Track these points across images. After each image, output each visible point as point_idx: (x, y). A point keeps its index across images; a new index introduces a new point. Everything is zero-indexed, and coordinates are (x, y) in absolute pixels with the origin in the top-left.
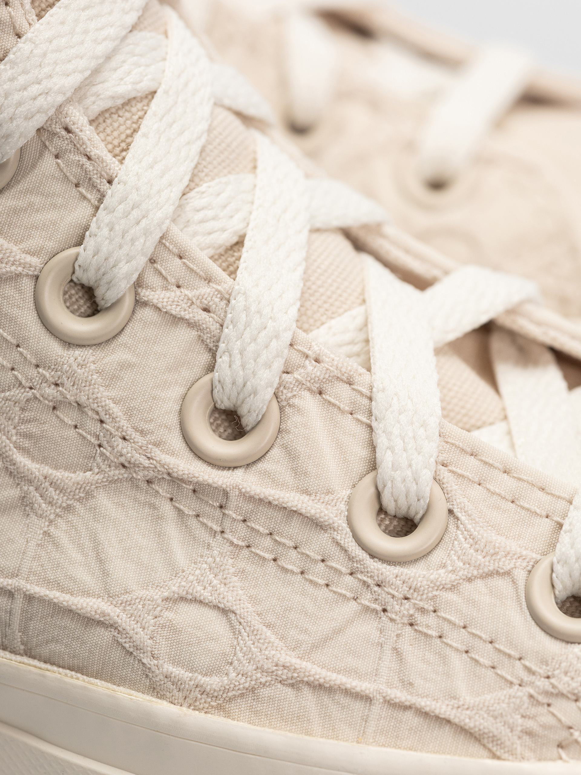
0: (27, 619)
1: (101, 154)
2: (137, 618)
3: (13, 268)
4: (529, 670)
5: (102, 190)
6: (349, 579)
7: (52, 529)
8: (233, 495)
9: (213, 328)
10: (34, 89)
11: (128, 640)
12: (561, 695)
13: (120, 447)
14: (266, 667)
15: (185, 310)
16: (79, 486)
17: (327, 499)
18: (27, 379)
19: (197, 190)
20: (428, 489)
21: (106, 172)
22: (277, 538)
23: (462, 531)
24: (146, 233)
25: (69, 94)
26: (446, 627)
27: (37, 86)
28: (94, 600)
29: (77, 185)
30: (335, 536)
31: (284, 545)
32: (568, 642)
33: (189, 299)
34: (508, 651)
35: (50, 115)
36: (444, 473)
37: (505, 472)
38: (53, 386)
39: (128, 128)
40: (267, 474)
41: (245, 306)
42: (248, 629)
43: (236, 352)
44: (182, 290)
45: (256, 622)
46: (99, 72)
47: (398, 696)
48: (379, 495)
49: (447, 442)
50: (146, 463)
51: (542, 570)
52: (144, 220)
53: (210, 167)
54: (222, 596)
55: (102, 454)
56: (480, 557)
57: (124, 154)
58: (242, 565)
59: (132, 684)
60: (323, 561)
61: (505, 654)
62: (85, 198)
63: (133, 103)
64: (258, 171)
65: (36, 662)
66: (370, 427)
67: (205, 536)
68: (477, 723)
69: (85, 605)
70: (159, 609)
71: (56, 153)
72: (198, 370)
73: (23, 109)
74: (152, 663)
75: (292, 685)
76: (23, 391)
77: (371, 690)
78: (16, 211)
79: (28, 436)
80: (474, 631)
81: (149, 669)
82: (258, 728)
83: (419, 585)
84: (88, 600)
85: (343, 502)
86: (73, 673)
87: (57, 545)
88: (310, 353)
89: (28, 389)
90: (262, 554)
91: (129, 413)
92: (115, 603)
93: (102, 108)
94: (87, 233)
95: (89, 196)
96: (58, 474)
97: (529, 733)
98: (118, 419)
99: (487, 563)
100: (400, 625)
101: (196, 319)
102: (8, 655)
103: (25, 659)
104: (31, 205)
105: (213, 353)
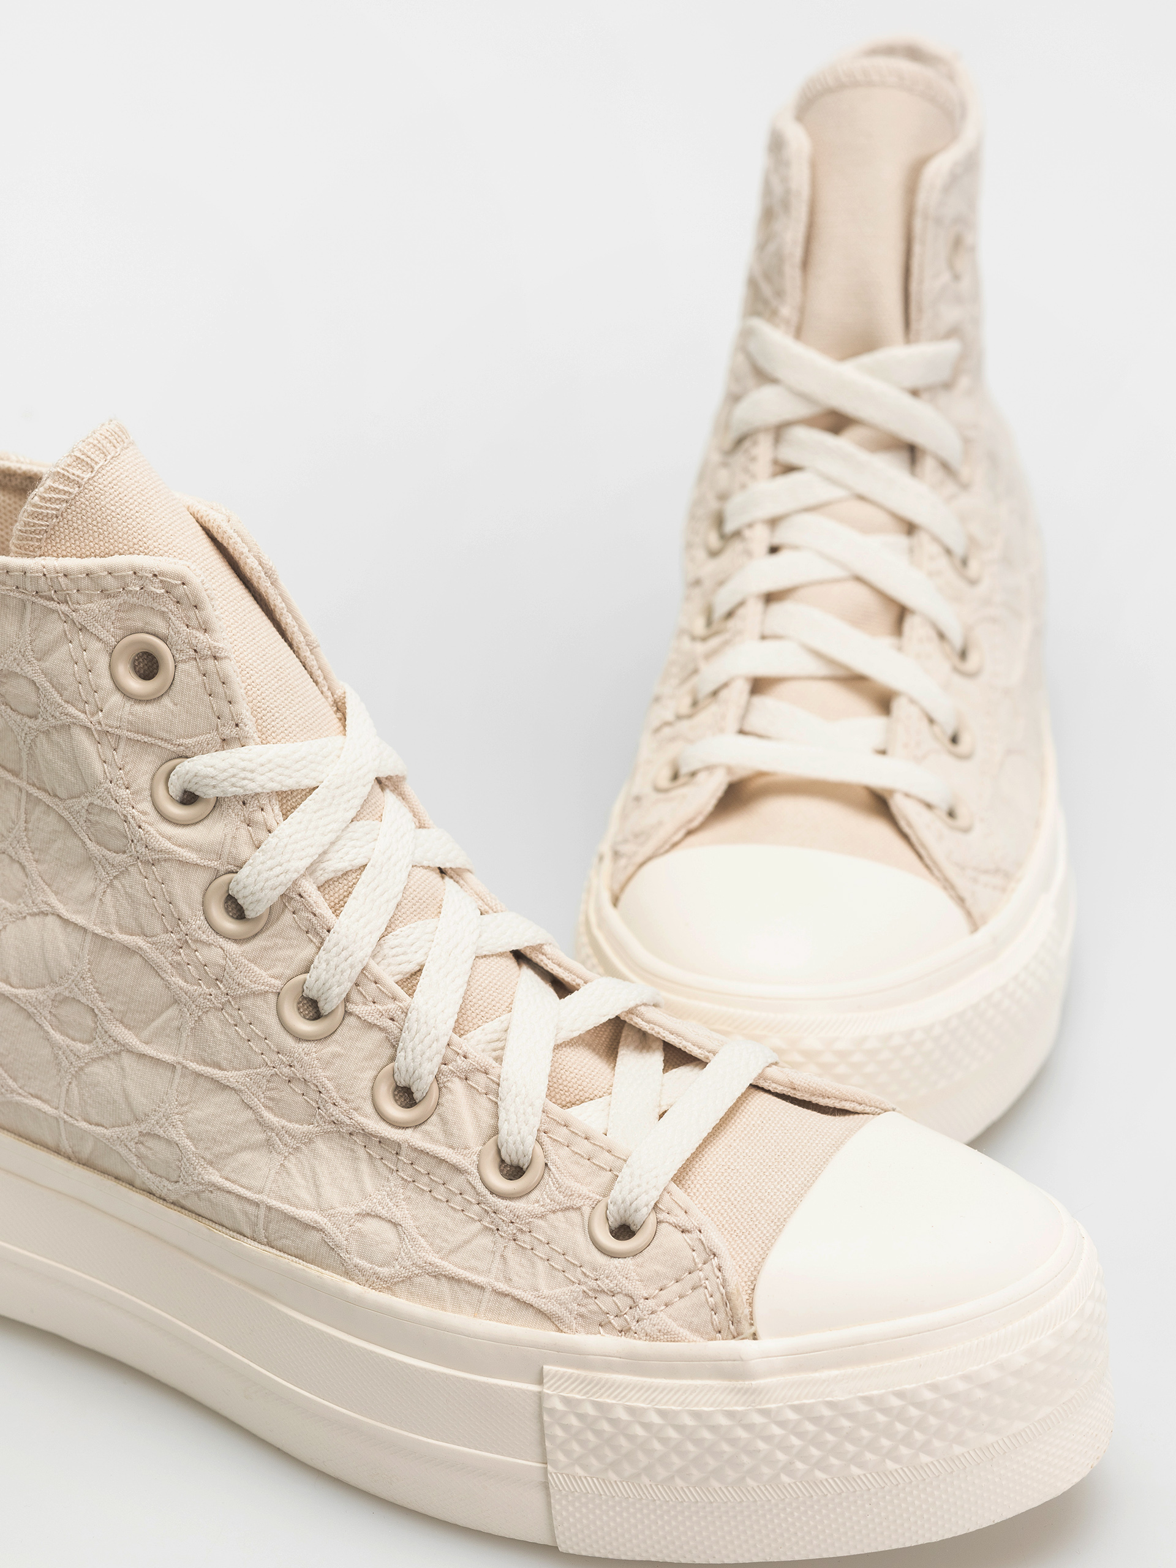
0: (268, 1222)
1: (322, 913)
2: (338, 1226)
3: (263, 987)
4: (585, 1274)
5: (323, 937)
6: (476, 1207)
7: (286, 1163)
8: (404, 1146)
9: (396, 1032)
10: (278, 870)
11: (331, 1240)
12: (603, 1291)
13: (331, 1110)
14: (418, 1263)
15: (377, 1019)
16: (305, 1135)
17: (465, 1153)
18: (271, 1062)
19: (393, 933)
20: (531, 1149)
21: (326, 924)
22: (432, 1177)
23: (551, 1178)
24: (352, 966)
25: (302, 872)
26: (536, 1242)
27: (279, 868)
28: (311, 1212)
29: (307, 932)
30: (468, 1178)
31: (436, 1182)
32: (612, 1257)
33: (380, 1012)
34: (573, 1261)
35: (288, 886)
36: (544, 1138)
37: (586, 1138)
38: (288, 1067)
39: (345, 891)
40: (427, 1134)
41: (417, 1018)
42: (409, 1237)
43: (409, 1050)
44: (376, 1005)
45: (415, 1233)
46: (326, 853)
47: (501, 1287)
48: (499, 1151)
49: (548, 1117)
50: (348, 1122)
51: (601, 1208)
52: (350, 958)
53: (404, 916)
54: (394, 1214)
55: (320, 1114)
56: (562, 1197)
57: (342, 909)
58: (409, 1193)
59: (334, 1270)
60: (461, 1194)
61: (571, 1263)
62: (312, 941)
63: (350, 874)
64: (441, 916)
65: (274, 1251)
66: (496, 1103)
67: (386, 1173)
68: (549, 1308)
69: (304, 1216)
70: (353, 1220)
71: (293, 910)
72: (385, 1060)
73: (269, 883)
74: (346, 1257)
75: (435, 1276)
76: (268, 1069)
77: (485, 1282)
78: (266, 949)
79: (271, 1099)
80: (553, 1247)
81: (344, 1260)
82: (411, 1303)
83: (520, 1213)
84: (306, 1212)
85: (476, 1155)
86: (297, 1259)
87: (288, 1173)
88: (460, 1052)
89: (272, 1068)
90: (422, 1187)
91: (338, 1088)
92: (324, 1215)
93: (326, 879)
94: (312, 966)
95: (314, 940)
96: (291, 1126)
97: (582, 1316)
98: (330, 1091)
99: (566, 1201)
100: (507, 1240)
101: (385, 1025)
102: (256, 1244)
103: (267, 1248)
104: (276, 945)
105: (395, 1047)
